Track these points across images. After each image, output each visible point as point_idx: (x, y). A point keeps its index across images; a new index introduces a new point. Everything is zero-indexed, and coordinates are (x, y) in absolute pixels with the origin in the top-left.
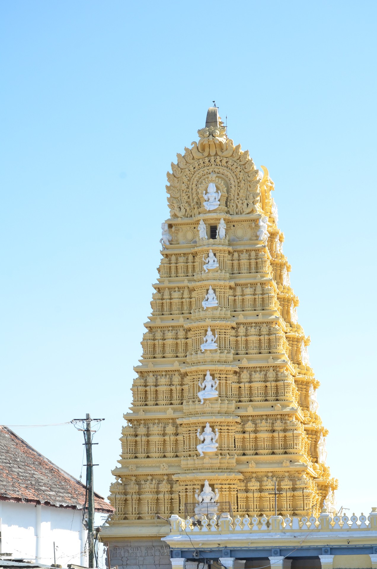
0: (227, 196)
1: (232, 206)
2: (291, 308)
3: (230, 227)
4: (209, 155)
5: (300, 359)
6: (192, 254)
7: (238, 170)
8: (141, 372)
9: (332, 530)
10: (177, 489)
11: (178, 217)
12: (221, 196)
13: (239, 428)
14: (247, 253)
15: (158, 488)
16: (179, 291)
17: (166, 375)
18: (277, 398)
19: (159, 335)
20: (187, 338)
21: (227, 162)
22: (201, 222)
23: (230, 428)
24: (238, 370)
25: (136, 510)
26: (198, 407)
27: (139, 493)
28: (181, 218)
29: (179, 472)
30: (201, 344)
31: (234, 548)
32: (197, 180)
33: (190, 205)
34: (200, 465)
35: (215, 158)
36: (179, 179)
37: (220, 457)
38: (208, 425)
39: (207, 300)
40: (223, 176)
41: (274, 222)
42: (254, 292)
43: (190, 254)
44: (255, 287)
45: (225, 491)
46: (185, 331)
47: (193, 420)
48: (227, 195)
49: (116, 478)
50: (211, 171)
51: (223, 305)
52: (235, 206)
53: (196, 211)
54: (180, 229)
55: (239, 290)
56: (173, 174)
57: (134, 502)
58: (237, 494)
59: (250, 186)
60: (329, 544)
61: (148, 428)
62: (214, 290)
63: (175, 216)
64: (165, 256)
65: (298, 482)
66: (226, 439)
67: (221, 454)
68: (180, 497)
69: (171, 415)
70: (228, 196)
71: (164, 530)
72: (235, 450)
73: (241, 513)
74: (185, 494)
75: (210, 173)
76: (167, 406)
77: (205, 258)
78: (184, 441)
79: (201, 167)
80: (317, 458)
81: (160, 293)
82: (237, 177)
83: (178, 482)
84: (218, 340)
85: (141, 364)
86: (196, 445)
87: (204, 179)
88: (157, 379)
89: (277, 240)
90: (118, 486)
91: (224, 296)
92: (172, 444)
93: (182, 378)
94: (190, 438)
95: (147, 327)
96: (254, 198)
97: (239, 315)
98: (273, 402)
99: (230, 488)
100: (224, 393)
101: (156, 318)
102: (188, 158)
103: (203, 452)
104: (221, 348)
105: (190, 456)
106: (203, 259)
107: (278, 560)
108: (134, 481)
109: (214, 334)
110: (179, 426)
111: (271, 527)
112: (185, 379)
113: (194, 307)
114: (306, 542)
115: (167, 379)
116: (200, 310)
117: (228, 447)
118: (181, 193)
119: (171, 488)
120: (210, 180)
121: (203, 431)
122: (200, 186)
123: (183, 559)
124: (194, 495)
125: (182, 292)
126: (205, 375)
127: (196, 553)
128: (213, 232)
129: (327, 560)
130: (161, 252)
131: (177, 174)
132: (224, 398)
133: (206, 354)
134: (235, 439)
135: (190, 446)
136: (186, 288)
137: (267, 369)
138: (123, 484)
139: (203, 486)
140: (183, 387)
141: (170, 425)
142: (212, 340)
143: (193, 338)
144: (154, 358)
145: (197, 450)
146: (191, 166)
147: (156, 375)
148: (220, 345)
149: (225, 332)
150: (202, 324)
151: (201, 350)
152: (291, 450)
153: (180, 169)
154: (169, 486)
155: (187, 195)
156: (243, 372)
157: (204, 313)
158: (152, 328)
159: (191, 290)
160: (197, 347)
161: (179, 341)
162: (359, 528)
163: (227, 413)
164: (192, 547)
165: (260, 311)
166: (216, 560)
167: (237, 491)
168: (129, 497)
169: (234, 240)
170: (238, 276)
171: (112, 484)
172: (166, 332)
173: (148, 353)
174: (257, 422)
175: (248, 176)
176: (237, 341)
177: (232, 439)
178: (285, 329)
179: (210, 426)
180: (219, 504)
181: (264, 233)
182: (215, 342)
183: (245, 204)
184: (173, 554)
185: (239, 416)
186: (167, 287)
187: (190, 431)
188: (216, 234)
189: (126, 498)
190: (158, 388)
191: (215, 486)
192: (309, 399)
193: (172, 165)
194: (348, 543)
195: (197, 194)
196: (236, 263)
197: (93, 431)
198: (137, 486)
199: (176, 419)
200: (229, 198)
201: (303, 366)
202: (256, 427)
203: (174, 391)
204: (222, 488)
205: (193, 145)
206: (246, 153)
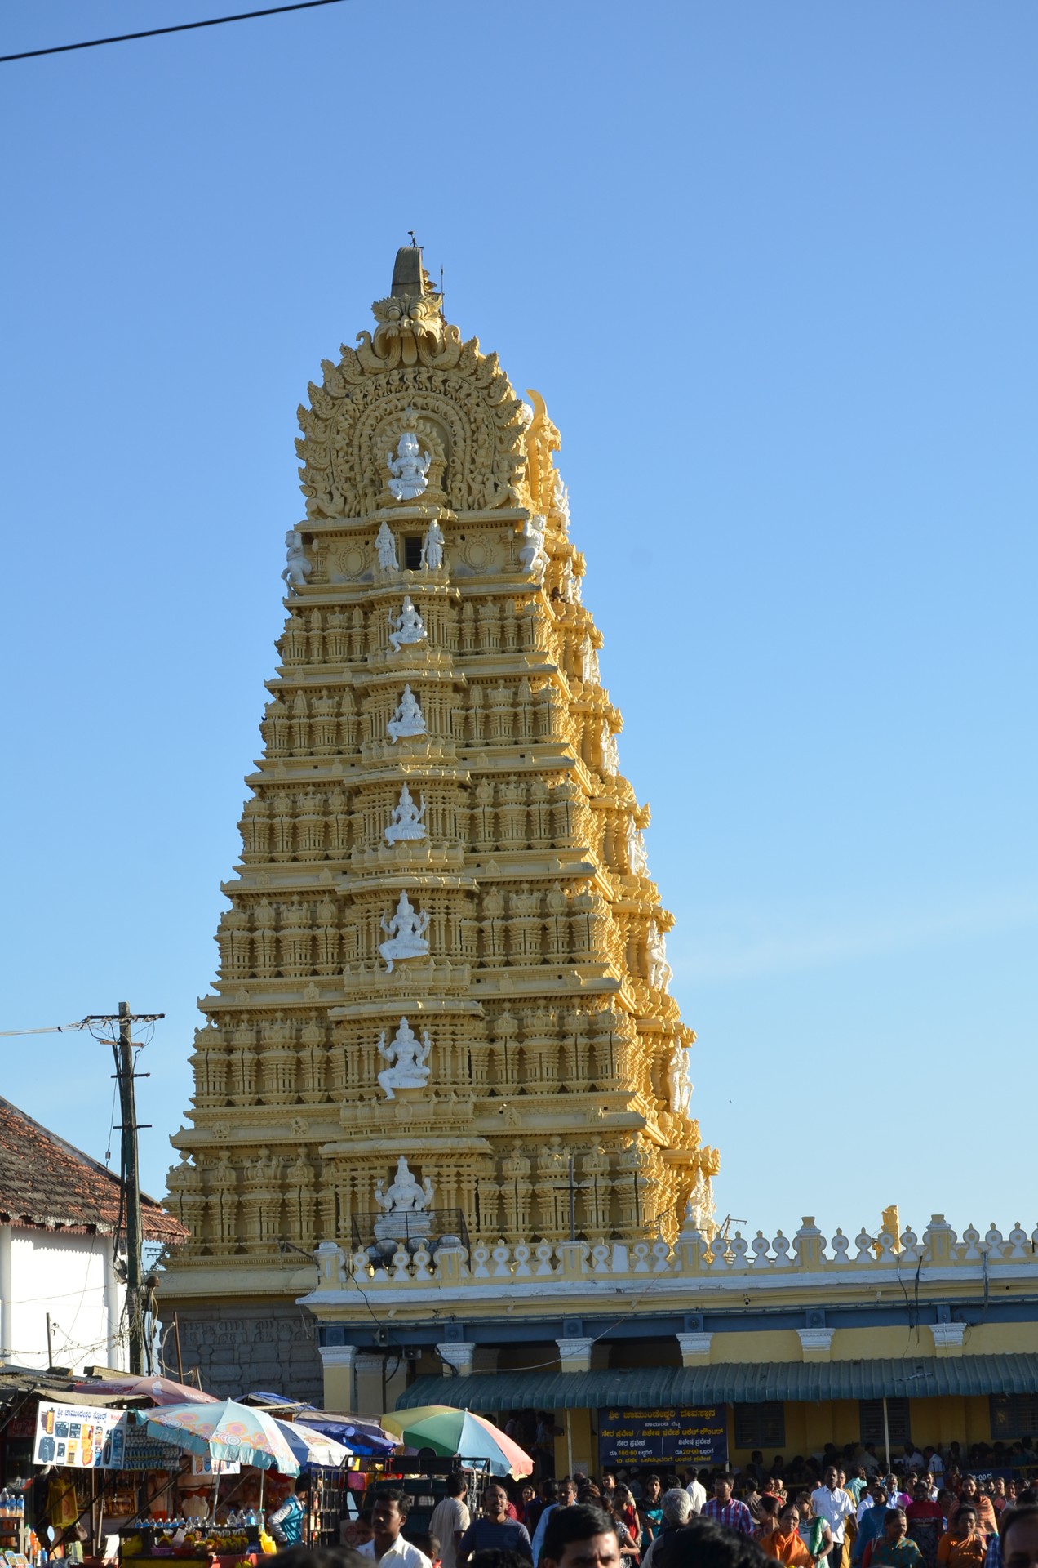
0: (446, 466)
1: (457, 490)
2: (603, 737)
3: (453, 541)
4: (401, 365)
5: (626, 861)
6: (361, 606)
7: (472, 401)
8: (240, 896)
9: (709, 1272)
10: (331, 1180)
11: (325, 516)
12: (431, 464)
13: (480, 1028)
14: (495, 605)
15: (284, 1176)
16: (330, 697)
17: (300, 903)
18: (570, 955)
19: (282, 804)
20: (352, 813)
21: (445, 382)
22: (384, 529)
23: (458, 1029)
24: (475, 888)
25: (232, 1233)
26: (380, 980)
27: (239, 1189)
28: (334, 518)
29: (335, 1138)
30: (385, 827)
31: (473, 1318)
32: (372, 425)
33: (355, 486)
34: (386, 1120)
35: (414, 372)
36: (328, 423)
37: (435, 1099)
38: (404, 1023)
39: (400, 720)
40: (435, 416)
41: (560, 526)
42: (514, 700)
43: (357, 607)
44: (516, 687)
45: (449, 1182)
46: (347, 794)
47: (368, 1009)
48: (445, 464)
49: (180, 1156)
50: (405, 402)
51: (438, 731)
52: (465, 489)
53: (370, 502)
54: (332, 546)
55: (476, 692)
56: (313, 410)
57: (226, 1210)
58: (476, 1189)
59: (501, 439)
60: (700, 1307)
61: (259, 1032)
62: (417, 695)
63: (318, 513)
64: (295, 611)
65: (623, 1158)
66: (448, 1053)
67: (437, 1094)
68: (337, 1199)
69: (314, 1000)
70: (449, 465)
71: (300, 1278)
72: (471, 1083)
73: (488, 1234)
74: (349, 1189)
75: (403, 409)
76: (304, 978)
77: (395, 616)
78: (347, 1063)
79: (381, 394)
80: (668, 1100)
81: (284, 703)
82: (469, 419)
83: (333, 1163)
84: (428, 815)
85: (237, 877)
86: (377, 1072)
87: (390, 424)
88: (278, 913)
89: (567, 570)
90: (188, 1175)
91: (441, 709)
92: (316, 1070)
93: (341, 911)
94: (360, 1056)
95: (252, 787)
96: (512, 469)
97: (477, 754)
98: (561, 966)
99: (458, 1174)
100: (443, 945)
101: (275, 765)
102: (350, 372)
103: (393, 1089)
104: (435, 836)
105: (361, 1098)
106: (389, 619)
107: (580, 1348)
108: (225, 1162)
109: (417, 802)
110: (333, 1026)
111: (560, 1266)
112: (348, 912)
113: (367, 738)
114: (646, 1303)
115: (304, 911)
116: (384, 743)
117: (455, 1075)
118: (334, 457)
119: (317, 1175)
120: (405, 425)
121: (393, 1038)
122: (378, 439)
123: (350, 1348)
124: (372, 1192)
125: (336, 699)
126: (396, 903)
127: (381, 1334)
128: (412, 554)
129: (695, 1344)
130: (285, 602)
131: (324, 410)
132: (443, 957)
133: (397, 851)
134: (469, 1057)
135: (360, 1074)
136: (347, 689)
137: (547, 885)
138: (199, 1169)
139: (393, 1171)
140: (344, 930)
141: (313, 1023)
142: (413, 818)
143: (366, 811)
144: (272, 860)
145: (378, 1085)
146: (358, 390)
147: (278, 903)
148: (431, 830)
149: (444, 798)
150: (388, 776)
151: (386, 842)
152: (605, 1083)
153: (329, 398)
154: (312, 1175)
155: (347, 462)
156: (488, 893)
157: (391, 749)
158: (265, 788)
159: (361, 694)
160: (377, 835)
161: (331, 819)
162: (773, 1268)
163: (449, 993)
164: (370, 1318)
165: (528, 746)
166: (430, 1349)
167: (477, 1181)
168: (214, 1199)
169: (462, 573)
170: (475, 660)
171: (171, 1168)
172: (301, 797)
173: (257, 849)
174: (523, 1014)
175: (497, 415)
176: (473, 818)
177: (463, 1055)
178: (589, 788)
179: (410, 1027)
180: (432, 1215)
181: (536, 555)
182: (419, 822)
183: (490, 484)
184: (325, 1335)
185: (479, 1001)
186: (301, 688)
187: (360, 1037)
188: (420, 559)
189: (207, 1203)
190: (280, 934)
191: (424, 1170)
192: (648, 957)
193: (311, 388)
194: (747, 1303)
195: (373, 459)
196: (468, 627)
197: (135, 1045)
198: (234, 1172)
199: (326, 1008)
200: (451, 469)
201: (634, 877)
202: (520, 1027)
203: (322, 941)
204: (439, 1175)
205: (362, 339)
206: (492, 358)
